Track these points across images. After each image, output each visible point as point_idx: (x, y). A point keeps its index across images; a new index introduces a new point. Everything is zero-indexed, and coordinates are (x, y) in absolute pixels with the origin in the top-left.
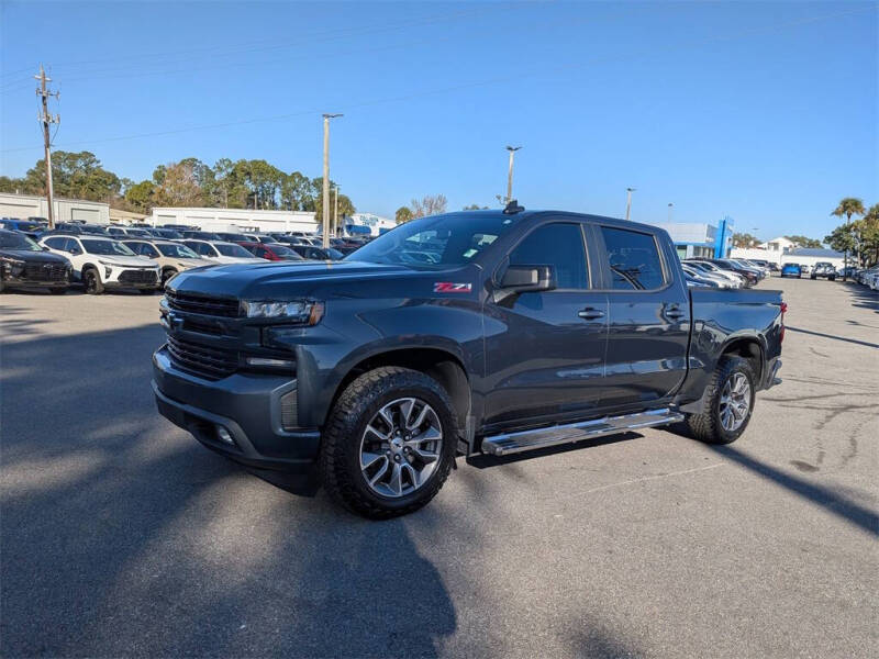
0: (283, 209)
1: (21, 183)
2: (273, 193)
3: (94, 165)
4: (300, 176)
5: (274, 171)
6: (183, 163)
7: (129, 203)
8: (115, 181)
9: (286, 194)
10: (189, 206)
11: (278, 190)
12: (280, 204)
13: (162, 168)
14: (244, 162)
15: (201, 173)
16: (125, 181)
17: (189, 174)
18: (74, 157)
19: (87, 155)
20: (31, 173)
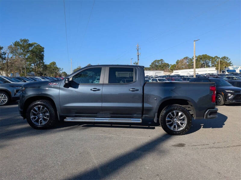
0: (212, 67)
1: (148, 68)
2: (209, 63)
3: (163, 62)
4: (217, 57)
5: (209, 57)
6: (184, 58)
7: (170, 70)
8: (168, 65)
9: (212, 63)
10: (185, 69)
11: (210, 62)
12: (211, 66)
13: (178, 60)
14: (200, 56)
15: (189, 60)
16: (171, 65)
17: (185, 61)
18: (159, 61)
19: (162, 60)
20: (150, 65)
